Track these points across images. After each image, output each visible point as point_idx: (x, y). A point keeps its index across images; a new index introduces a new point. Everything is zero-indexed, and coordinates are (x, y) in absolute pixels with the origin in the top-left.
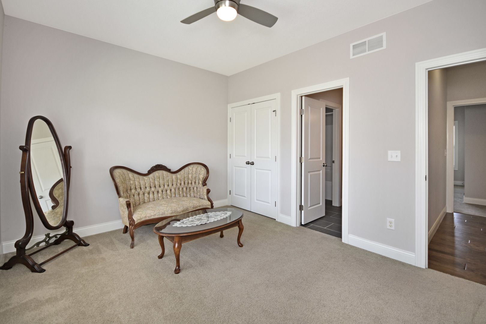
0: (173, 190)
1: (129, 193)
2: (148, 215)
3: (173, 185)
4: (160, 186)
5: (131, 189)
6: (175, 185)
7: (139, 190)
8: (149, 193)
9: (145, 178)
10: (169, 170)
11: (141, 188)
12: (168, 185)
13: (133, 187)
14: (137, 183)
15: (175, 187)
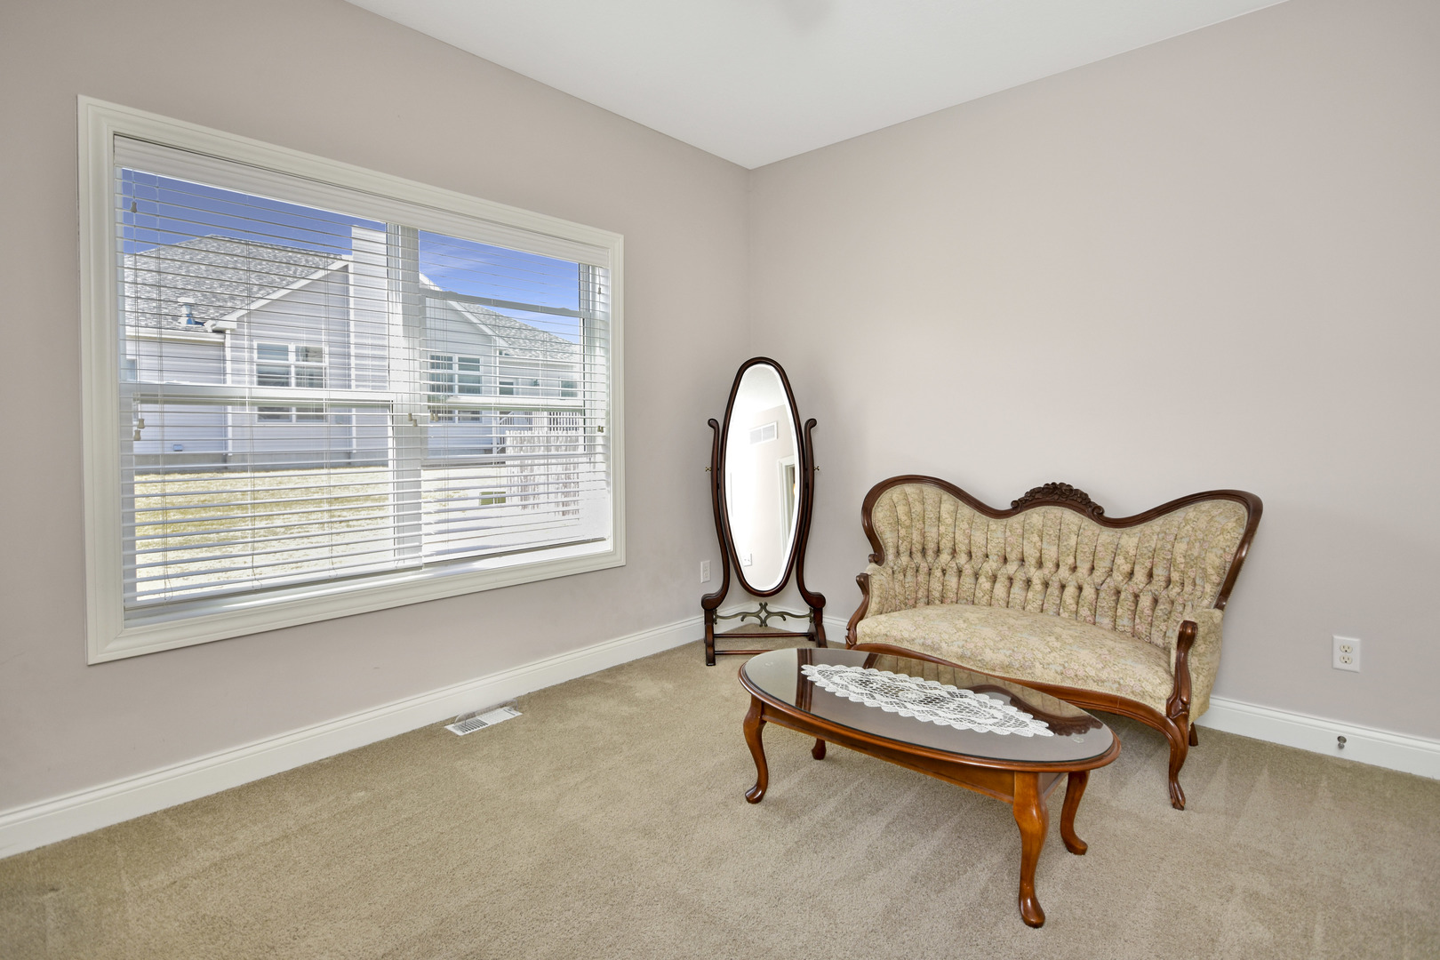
0: (1088, 592)
1: (930, 559)
2: (894, 633)
3: (1093, 568)
4: (1040, 564)
5: (938, 552)
6: (1099, 574)
7: (962, 559)
8: (994, 579)
9: (995, 524)
10: (1095, 512)
11: (970, 554)
12: (1074, 569)
13: (946, 544)
14: (960, 537)
15: (1099, 581)
